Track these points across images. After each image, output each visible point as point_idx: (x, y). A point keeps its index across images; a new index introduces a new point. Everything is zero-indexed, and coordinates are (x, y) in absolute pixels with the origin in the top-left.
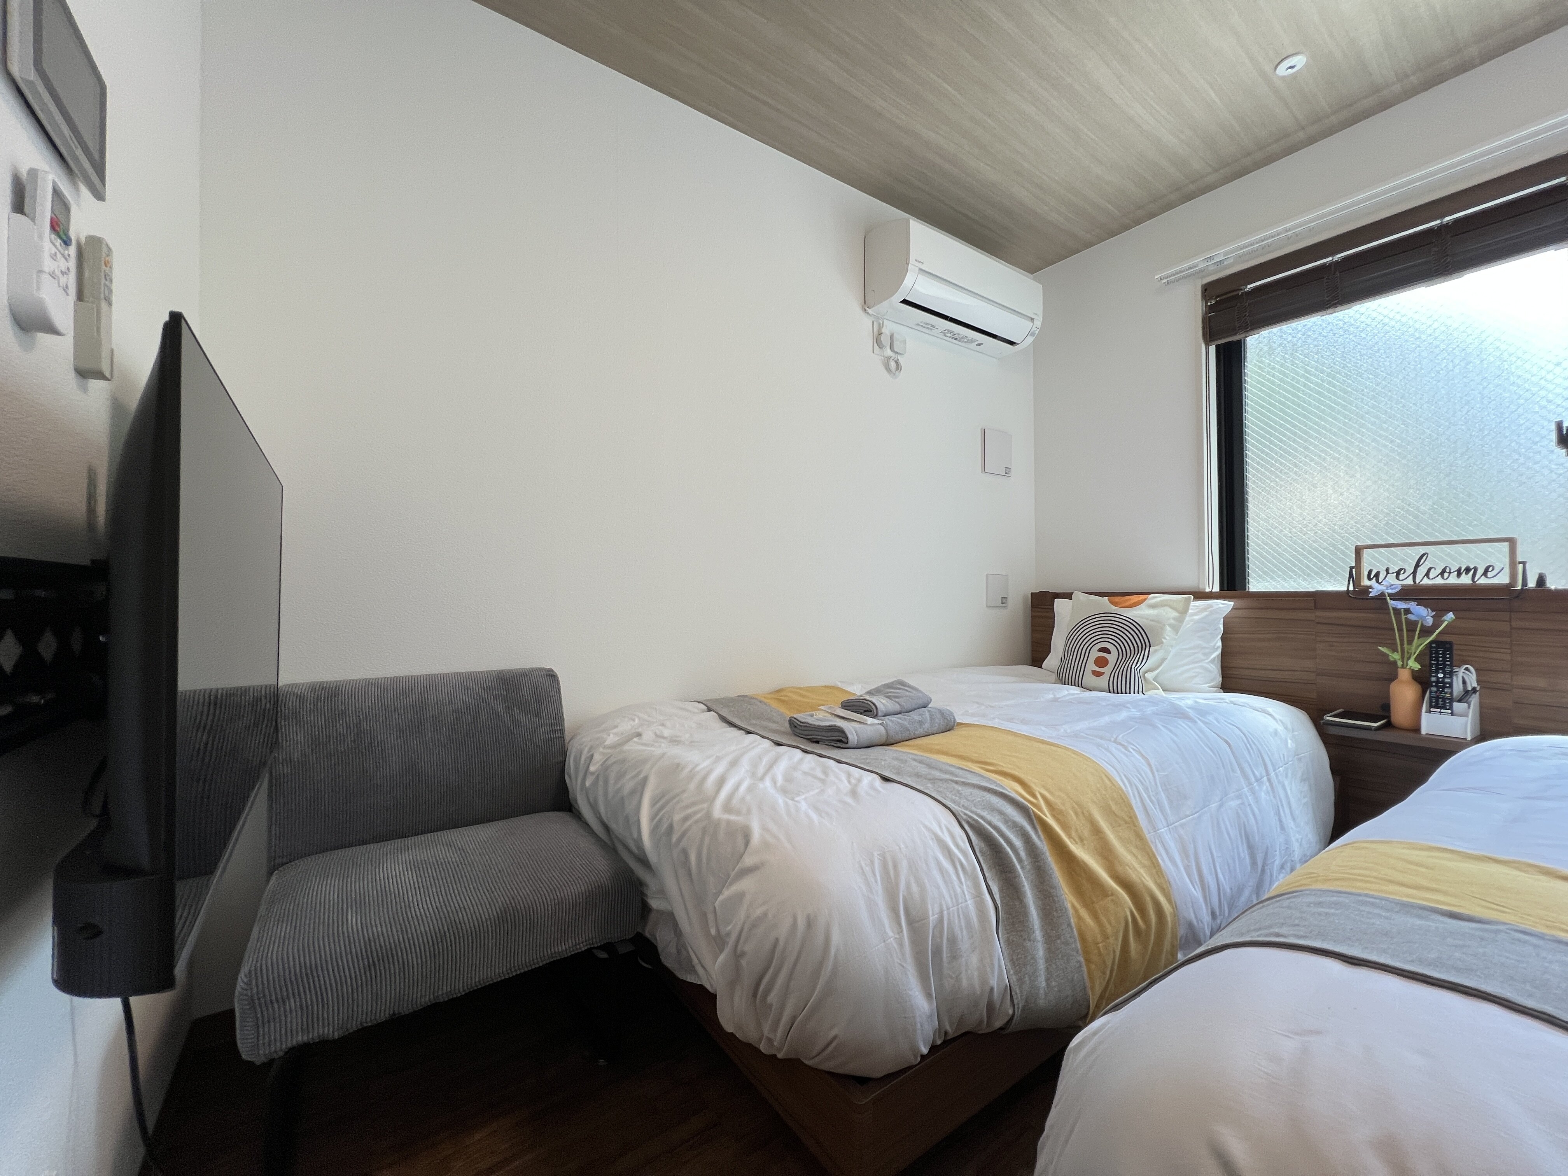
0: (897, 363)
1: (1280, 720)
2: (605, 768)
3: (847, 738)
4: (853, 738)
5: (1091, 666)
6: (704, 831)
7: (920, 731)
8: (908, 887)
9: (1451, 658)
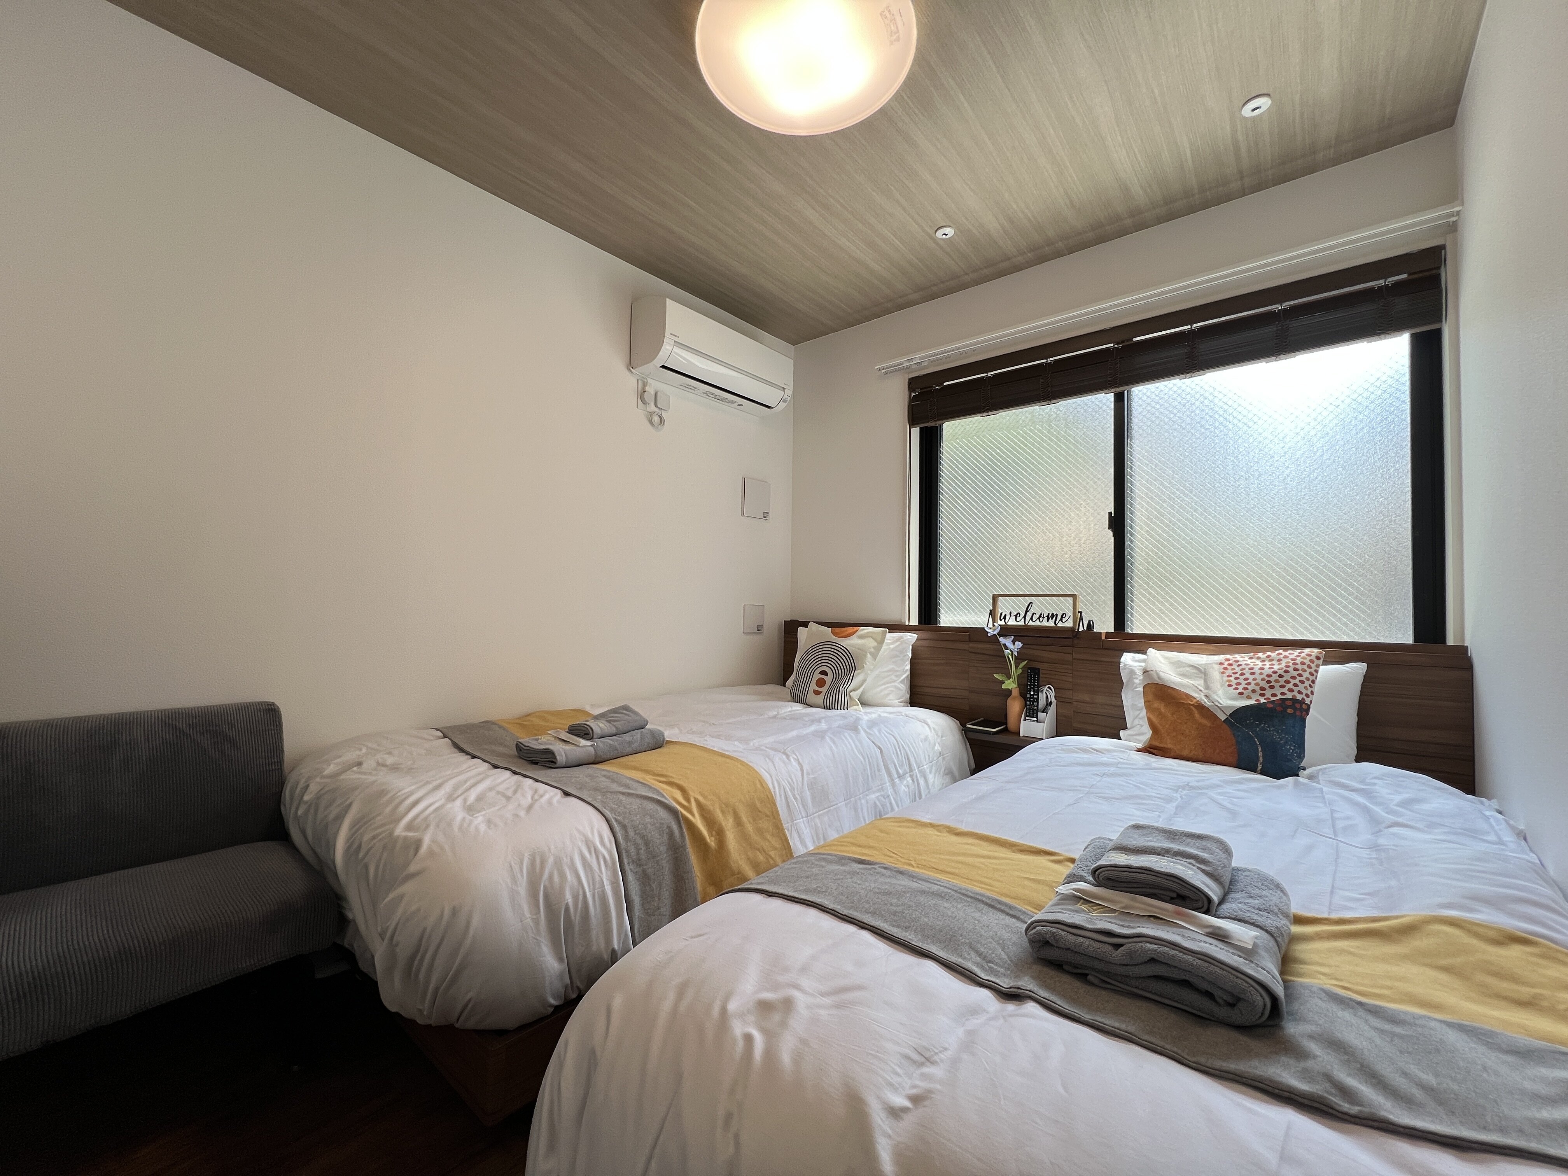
0: (661, 417)
1: (934, 729)
2: (318, 797)
3: (556, 759)
4: (561, 759)
5: (814, 686)
6: (384, 847)
7: (629, 750)
8: (551, 877)
9: (1038, 680)
